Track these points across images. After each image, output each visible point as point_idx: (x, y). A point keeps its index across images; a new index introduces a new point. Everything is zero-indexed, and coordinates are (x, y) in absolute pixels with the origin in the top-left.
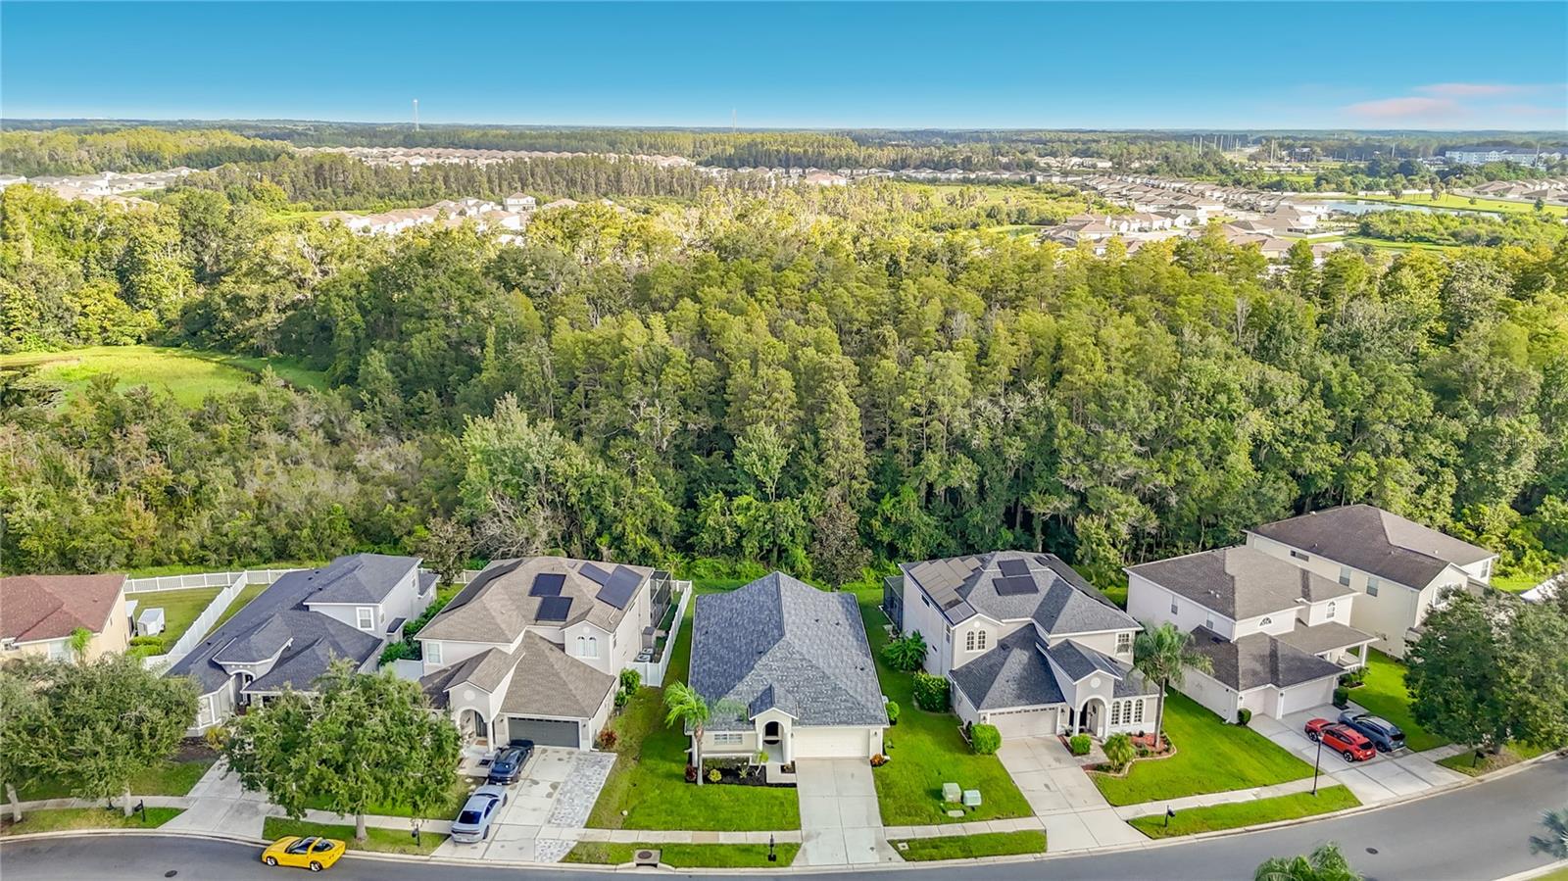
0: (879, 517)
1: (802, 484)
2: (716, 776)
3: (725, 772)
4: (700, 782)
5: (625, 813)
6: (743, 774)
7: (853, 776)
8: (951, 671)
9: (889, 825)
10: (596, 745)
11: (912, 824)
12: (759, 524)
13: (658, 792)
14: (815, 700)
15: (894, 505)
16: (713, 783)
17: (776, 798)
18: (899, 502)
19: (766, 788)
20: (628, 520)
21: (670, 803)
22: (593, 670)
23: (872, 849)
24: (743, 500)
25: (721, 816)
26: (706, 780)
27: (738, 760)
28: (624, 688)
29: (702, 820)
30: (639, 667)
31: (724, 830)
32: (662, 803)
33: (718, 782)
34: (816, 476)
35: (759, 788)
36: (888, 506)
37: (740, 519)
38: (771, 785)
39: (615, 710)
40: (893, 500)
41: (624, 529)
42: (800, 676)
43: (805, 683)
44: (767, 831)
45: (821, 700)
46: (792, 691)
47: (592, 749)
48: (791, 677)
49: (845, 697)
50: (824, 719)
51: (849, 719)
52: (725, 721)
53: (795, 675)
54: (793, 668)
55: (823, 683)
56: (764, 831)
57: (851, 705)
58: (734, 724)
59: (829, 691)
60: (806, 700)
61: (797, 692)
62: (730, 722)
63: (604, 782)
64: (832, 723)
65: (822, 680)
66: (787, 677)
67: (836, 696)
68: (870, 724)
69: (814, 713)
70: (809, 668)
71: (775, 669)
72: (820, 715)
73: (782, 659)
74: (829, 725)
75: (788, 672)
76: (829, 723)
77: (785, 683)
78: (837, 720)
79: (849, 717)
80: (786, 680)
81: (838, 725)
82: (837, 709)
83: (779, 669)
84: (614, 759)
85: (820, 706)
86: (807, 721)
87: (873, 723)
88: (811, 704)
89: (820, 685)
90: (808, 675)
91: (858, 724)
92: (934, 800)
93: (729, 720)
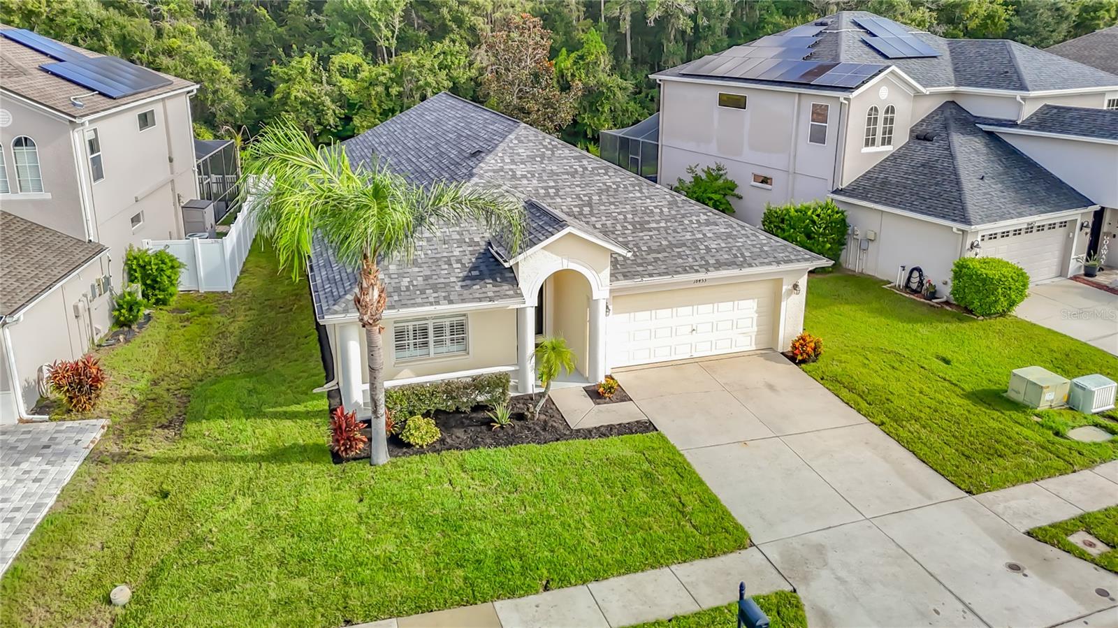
1: (438, 32)
2: (423, 431)
3: (442, 418)
4: (382, 454)
5: (122, 594)
6: (501, 417)
7: (771, 387)
8: (836, 192)
9: (981, 489)
10: (43, 407)
11: (1031, 476)
12: (380, 89)
13: (245, 503)
14: (641, 226)
15: (575, 63)
16: (421, 451)
17: (622, 464)
18: (582, 58)
19: (579, 443)
21: (294, 531)
22: (31, 228)
23: (1015, 568)
24: (349, 59)
25: (480, 543)
26: (397, 442)
27: (478, 384)
28: (138, 287)
29: (418, 569)
30: (178, 248)
31: (512, 593)
32: (263, 535)
33: (433, 448)
34: (459, 21)
35: (561, 446)
36: (569, 63)
37: (347, 85)
38: (588, 434)
39: (116, 334)
40: (573, 55)
42: (587, 185)
43: (603, 197)
44: (653, 567)
45: (654, 225)
46: (581, 213)
47: (26, 416)
48: (568, 189)
49: (706, 218)
50: (680, 261)
51: (736, 256)
52: (430, 281)
53: (577, 186)
54: (567, 174)
55: (647, 197)
56: (643, 571)
57: (727, 230)
58: (458, 288)
59: (665, 210)
60: (619, 227)
61: (592, 214)
62: (447, 284)
63: (51, 502)
64: (701, 266)
65: (640, 191)
66: (558, 190)
67: (684, 216)
68: (791, 261)
69: (650, 251)
70: (600, 171)
71: (524, 176)
72: (666, 254)
73: (533, 158)
74: (697, 271)
75: (555, 181)
76: (695, 268)
77: (559, 200)
78: (712, 261)
79: (734, 252)
80: (557, 194)
81: (717, 269)
82: (698, 240)
83: (533, 176)
84: (92, 442)
85: (658, 236)
86: (642, 269)
87: (798, 261)
88: (634, 235)
89: (640, 201)
90: (604, 184)
91: (762, 264)
92: (1008, 413)
93: (443, 280)
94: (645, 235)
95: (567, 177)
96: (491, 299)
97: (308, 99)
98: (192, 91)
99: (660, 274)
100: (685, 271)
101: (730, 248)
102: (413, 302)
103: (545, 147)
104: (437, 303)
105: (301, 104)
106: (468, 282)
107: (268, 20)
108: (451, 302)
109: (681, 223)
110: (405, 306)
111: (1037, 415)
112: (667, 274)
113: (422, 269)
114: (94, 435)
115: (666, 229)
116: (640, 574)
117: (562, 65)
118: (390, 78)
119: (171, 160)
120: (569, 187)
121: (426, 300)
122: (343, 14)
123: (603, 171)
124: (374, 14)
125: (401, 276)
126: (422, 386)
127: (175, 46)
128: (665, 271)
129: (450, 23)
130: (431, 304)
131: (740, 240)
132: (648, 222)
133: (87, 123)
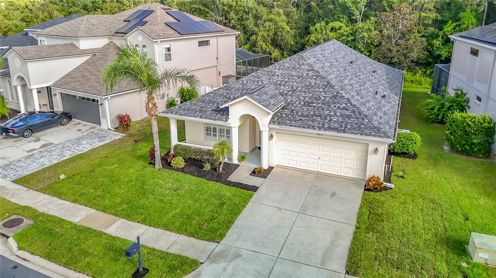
0: (440, 38)
2: (179, 162)
3: (190, 162)
5: (62, 177)
6: (208, 167)
7: (333, 194)
14: (307, 104)
15: (454, 28)
16: (174, 169)
17: (221, 198)
20: (260, 34)
27: (208, 152)
31: (128, 218)
35: (213, 184)
40: (454, 24)
41: (257, 38)
42: (301, 83)
43: (303, 89)
44: (175, 232)
45: (315, 105)
46: (286, 94)
47: (110, 128)
48: (291, 83)
49: (345, 106)
50: (311, 123)
51: (342, 126)
52: (202, 109)
53: (296, 82)
54: (297, 76)
55: (324, 92)
56: (171, 232)
57: (350, 114)
58: (208, 113)
59: (328, 99)
60: (297, 103)
61: (290, 95)
62: (206, 111)
63: (86, 151)
64: (318, 127)
65: (324, 89)
66: (286, 83)
67: (334, 103)
68: (370, 135)
69: (302, 115)
70: (313, 77)
71: (278, 75)
72: (307, 118)
73: (288, 68)
74: (314, 129)
75: (289, 79)
76: (315, 127)
77: (282, 87)
78: (326, 126)
79: (342, 124)
80: (284, 85)
81: (325, 130)
82: (330, 115)
83: (282, 75)
84: (114, 139)
85: (312, 110)
86: (290, 122)
87: (374, 136)
88: (301, 107)
89: (319, 93)
90: (310, 83)
91: (352, 133)
92: (451, 254)
93: (206, 109)
94: (305, 108)
95: (296, 78)
96: (215, 120)
97: (316, 41)
98: (236, 34)
99: (295, 126)
100: (309, 128)
101: (342, 122)
102: (190, 114)
103: (299, 64)
104: (196, 117)
105: (313, 43)
106: (214, 112)
107: (315, 7)
108: (201, 118)
109: (329, 106)
110: (186, 115)
111: (468, 263)
112: (298, 127)
113: (203, 104)
114: (116, 137)
115: (320, 107)
116: (169, 232)
117: (446, 29)
118: (349, 33)
119: (217, 59)
120: (293, 82)
121: (194, 115)
122: (340, 5)
123: (315, 77)
124: (349, 4)
125: (194, 105)
126: (190, 147)
127: (273, 18)
128: (299, 125)
129: (386, 8)
130: (194, 117)
131: (352, 120)
132: (314, 103)
133: (159, 42)
